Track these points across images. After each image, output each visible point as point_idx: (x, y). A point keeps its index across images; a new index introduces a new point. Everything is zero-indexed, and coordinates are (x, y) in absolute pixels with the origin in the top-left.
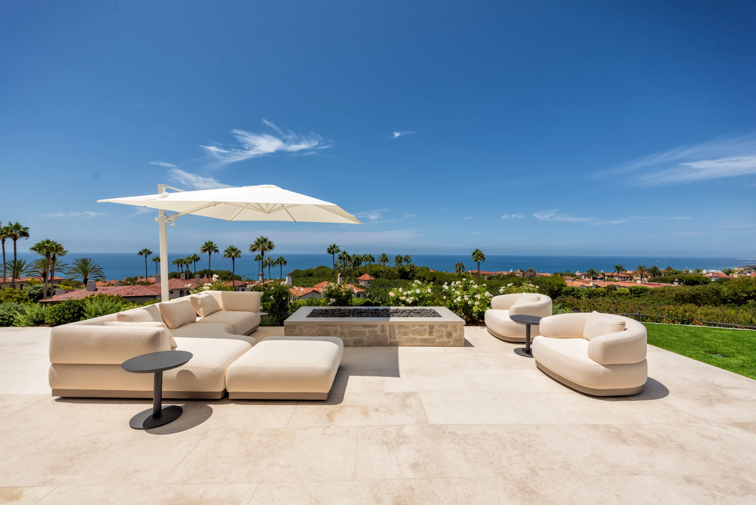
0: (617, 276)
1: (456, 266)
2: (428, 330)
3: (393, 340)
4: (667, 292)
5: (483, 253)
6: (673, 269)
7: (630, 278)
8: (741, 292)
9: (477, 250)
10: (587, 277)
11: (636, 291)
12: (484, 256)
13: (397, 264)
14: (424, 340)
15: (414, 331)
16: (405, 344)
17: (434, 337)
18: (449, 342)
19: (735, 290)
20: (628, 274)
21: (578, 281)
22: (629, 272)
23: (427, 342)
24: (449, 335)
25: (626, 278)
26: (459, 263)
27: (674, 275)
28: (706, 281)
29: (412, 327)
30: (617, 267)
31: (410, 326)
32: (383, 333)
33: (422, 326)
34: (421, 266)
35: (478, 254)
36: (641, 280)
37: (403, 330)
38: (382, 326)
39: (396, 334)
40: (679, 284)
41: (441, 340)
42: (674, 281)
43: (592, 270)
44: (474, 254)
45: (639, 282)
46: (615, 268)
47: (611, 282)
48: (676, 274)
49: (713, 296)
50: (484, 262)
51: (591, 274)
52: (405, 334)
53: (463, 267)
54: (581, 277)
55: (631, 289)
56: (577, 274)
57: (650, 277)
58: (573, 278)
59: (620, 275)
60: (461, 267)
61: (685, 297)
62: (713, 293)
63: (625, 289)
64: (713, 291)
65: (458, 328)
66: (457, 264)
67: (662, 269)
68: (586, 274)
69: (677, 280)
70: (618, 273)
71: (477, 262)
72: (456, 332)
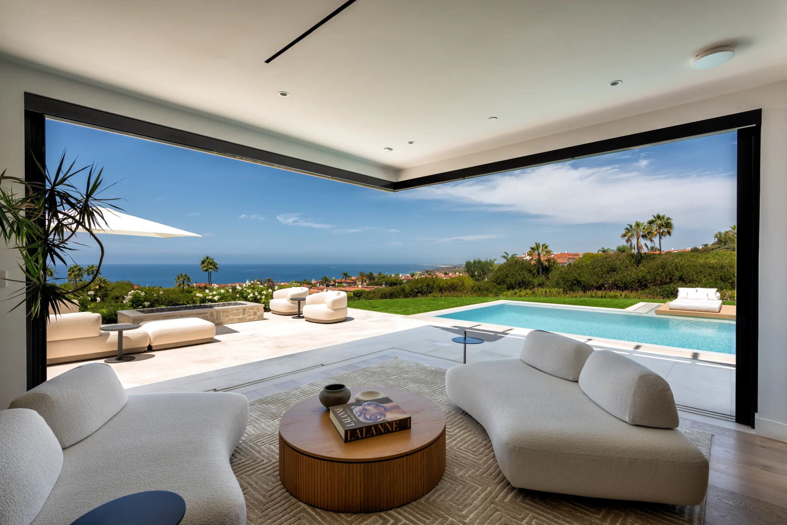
0: (345, 282)
1: (178, 279)
2: (242, 312)
3: (219, 322)
4: (377, 292)
5: (216, 261)
6: (382, 274)
7: (354, 284)
8: (415, 288)
9: (207, 258)
10: (321, 284)
11: (358, 294)
12: (217, 264)
13: (72, 278)
14: (239, 318)
15: (233, 313)
16: (227, 323)
17: (246, 316)
18: (255, 318)
19: (412, 287)
20: (353, 280)
21: (314, 289)
22: (353, 278)
23: (241, 320)
24: (255, 314)
25: (351, 284)
26: (183, 274)
27: (382, 279)
28: (401, 283)
29: (232, 311)
30: (345, 274)
31: (230, 311)
32: (212, 317)
33: (238, 310)
34: (118, 281)
35: (209, 262)
36: (362, 284)
37: (225, 314)
38: (211, 312)
39: (221, 317)
40: (385, 286)
41: (249, 318)
42: (382, 284)
43: (326, 278)
44: (203, 262)
45: (360, 286)
46: (343, 275)
47: (340, 288)
48: (384, 278)
49: (401, 293)
50: (217, 271)
51: (325, 281)
52: (227, 316)
53: (189, 279)
54: (317, 285)
55: (354, 293)
56: (313, 282)
57: (367, 282)
58: (309, 286)
59: (347, 281)
60: (185, 279)
61: (386, 295)
62: (401, 290)
63: (350, 293)
64: (401, 289)
65: (260, 309)
66: (180, 276)
67: (375, 275)
68: (320, 282)
69: (384, 283)
70: (346, 279)
71: (207, 272)
72: (259, 311)
